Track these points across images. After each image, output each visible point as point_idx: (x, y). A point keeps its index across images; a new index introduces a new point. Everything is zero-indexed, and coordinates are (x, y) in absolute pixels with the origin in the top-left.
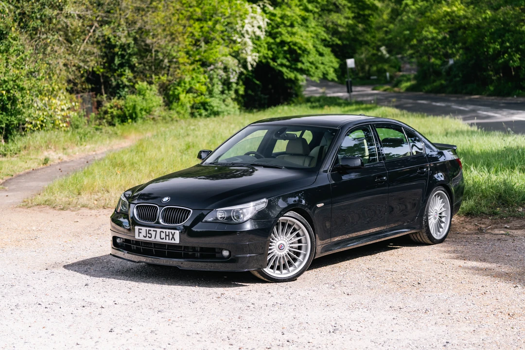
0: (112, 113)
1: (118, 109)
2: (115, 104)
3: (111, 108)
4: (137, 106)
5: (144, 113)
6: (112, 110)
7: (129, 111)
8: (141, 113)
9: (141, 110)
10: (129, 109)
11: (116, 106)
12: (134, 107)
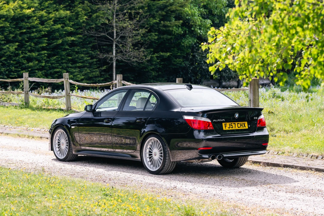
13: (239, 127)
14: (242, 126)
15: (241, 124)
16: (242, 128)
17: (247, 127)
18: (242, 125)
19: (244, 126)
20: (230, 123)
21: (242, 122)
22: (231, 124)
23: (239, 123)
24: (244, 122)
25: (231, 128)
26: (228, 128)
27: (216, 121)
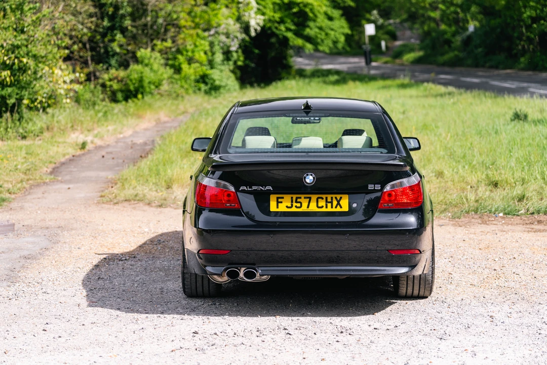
0: (111, 86)
1: (118, 81)
2: (115, 75)
3: (110, 80)
4: (144, 78)
5: (153, 87)
6: (111, 83)
7: (134, 84)
8: (150, 87)
9: (150, 83)
10: (134, 81)
11: (116, 78)
12: (141, 80)
13: (322, 207)
14: (329, 205)
15: (329, 200)
16: (329, 209)
17: (345, 208)
18: (331, 202)
19: (338, 204)
20: (295, 196)
21: (334, 196)
22: (297, 198)
23: (324, 196)
24: (338, 196)
25: (296, 207)
26: (287, 207)
27: (249, 189)
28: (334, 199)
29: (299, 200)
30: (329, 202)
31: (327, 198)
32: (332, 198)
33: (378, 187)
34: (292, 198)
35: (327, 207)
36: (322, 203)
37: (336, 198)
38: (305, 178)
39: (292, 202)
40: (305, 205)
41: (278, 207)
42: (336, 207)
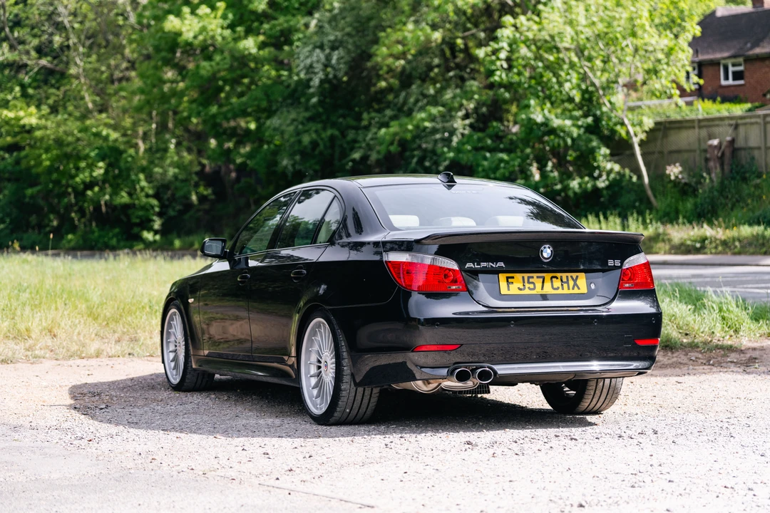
13: (558, 288)
14: (565, 286)
15: (565, 280)
16: (566, 291)
17: (584, 290)
18: (567, 282)
19: (575, 284)
20: (526, 275)
21: (569, 274)
22: (529, 278)
23: (558, 275)
24: (574, 275)
25: (529, 288)
26: (520, 289)
27: (476, 267)
28: (570, 278)
29: (531, 280)
30: (565, 283)
31: (561, 277)
32: (567, 277)
33: (618, 263)
34: (523, 277)
35: (563, 289)
36: (557, 283)
37: (571, 277)
38: (542, 251)
39: (524, 282)
40: (539, 285)
41: (509, 290)
42: (573, 289)
